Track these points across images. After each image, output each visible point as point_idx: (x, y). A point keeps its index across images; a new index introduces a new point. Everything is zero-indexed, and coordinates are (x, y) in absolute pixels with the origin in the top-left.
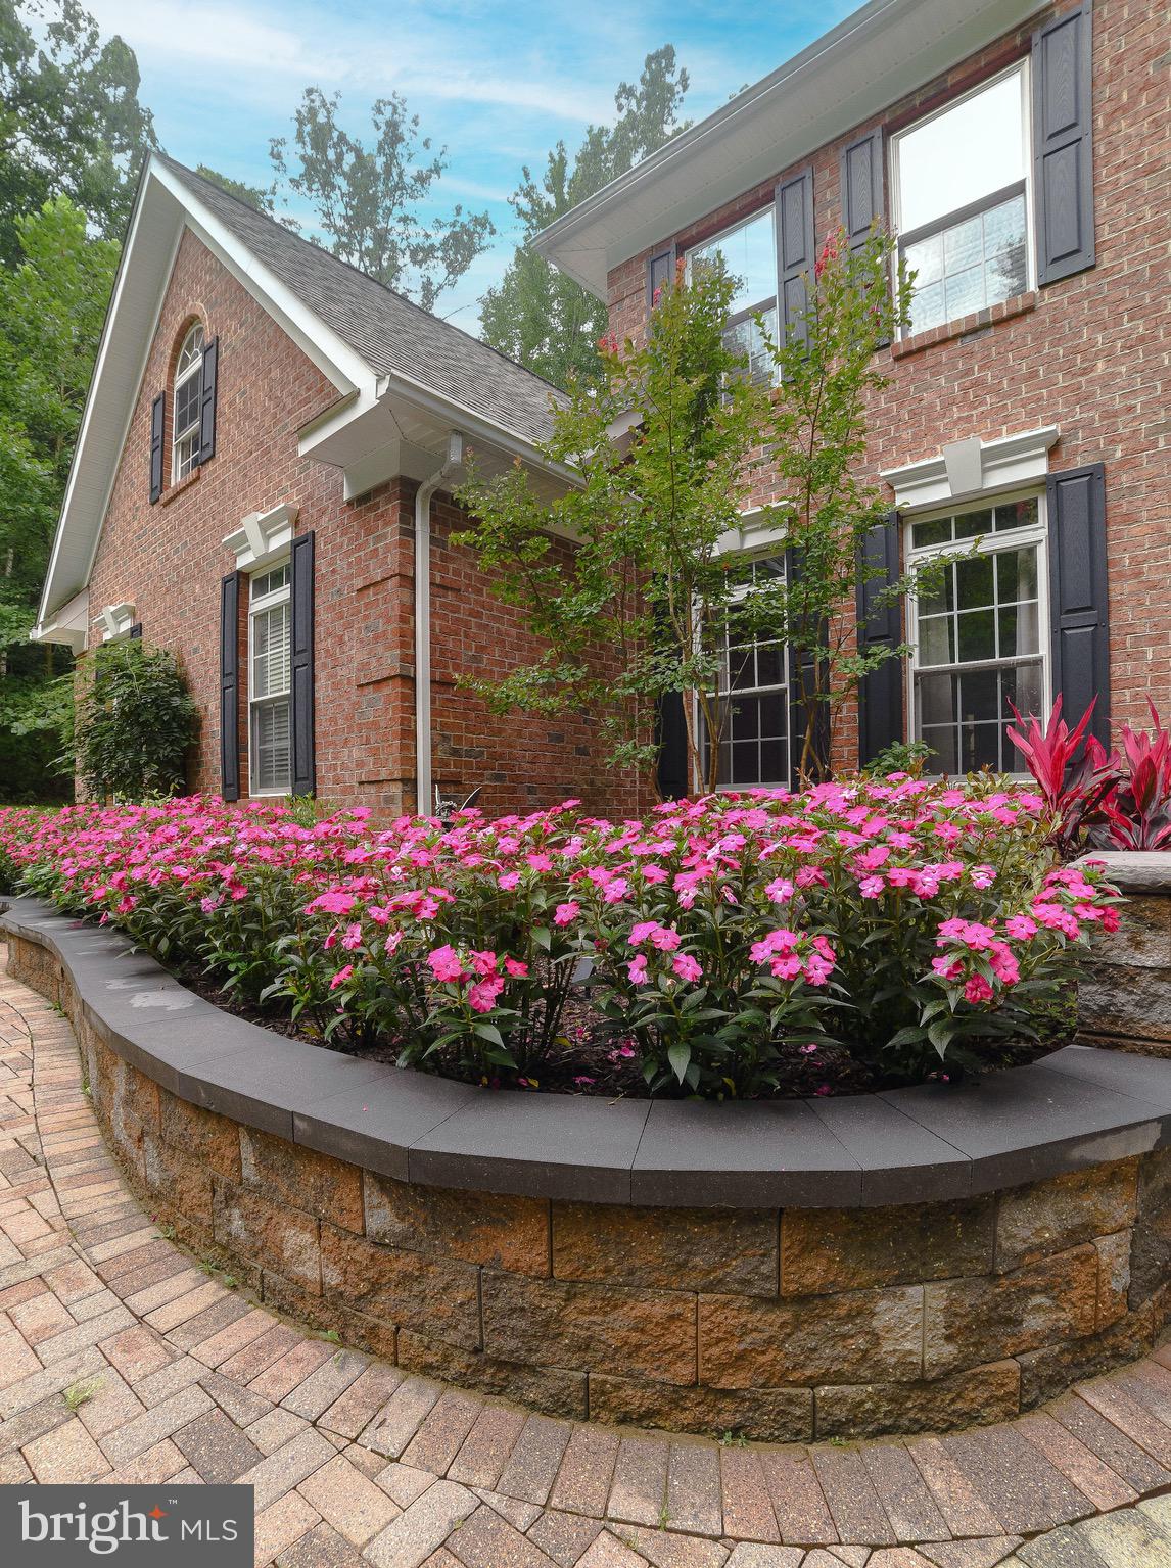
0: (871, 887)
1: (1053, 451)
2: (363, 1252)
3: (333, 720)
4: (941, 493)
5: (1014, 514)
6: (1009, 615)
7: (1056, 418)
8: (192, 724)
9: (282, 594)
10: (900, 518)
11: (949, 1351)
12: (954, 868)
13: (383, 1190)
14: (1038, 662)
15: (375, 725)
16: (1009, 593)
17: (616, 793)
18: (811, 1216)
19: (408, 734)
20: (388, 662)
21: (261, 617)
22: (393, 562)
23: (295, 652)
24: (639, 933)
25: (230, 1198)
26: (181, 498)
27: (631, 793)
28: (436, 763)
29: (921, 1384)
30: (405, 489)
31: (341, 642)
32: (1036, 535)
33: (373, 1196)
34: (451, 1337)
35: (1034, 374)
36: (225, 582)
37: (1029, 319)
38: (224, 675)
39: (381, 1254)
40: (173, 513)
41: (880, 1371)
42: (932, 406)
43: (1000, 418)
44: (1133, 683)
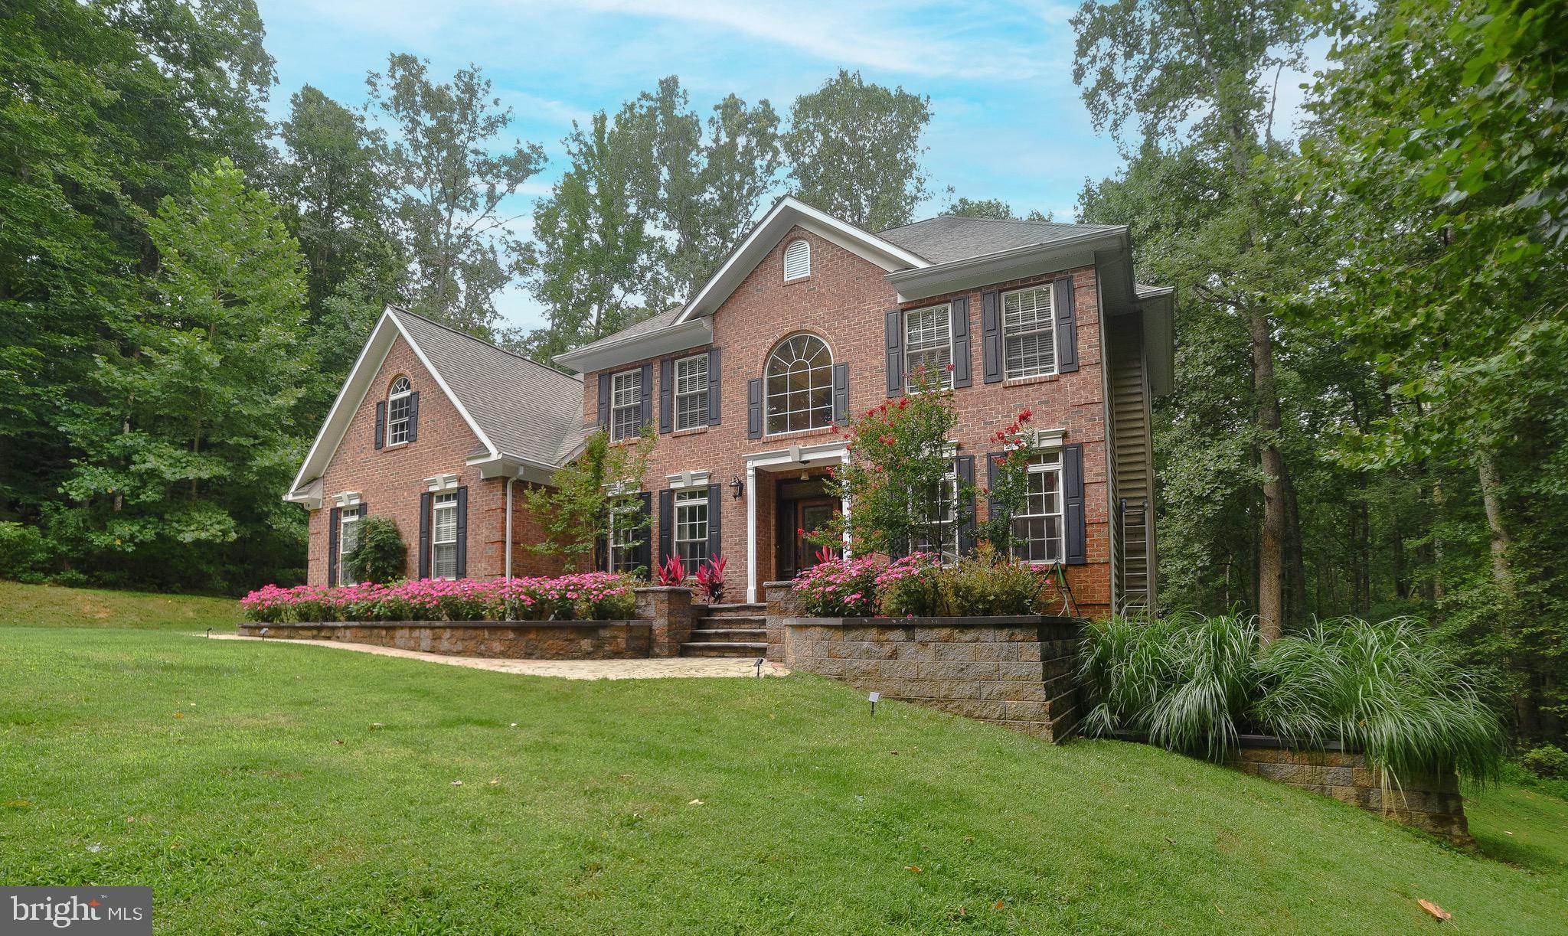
1: (709, 477)
3: (474, 554)
4: (683, 485)
5: (701, 495)
7: (710, 468)
8: (403, 551)
9: (453, 504)
10: (673, 491)
14: (707, 541)
15: (491, 557)
19: (503, 560)
20: (498, 536)
21: (439, 511)
22: (499, 503)
23: (458, 528)
26: (395, 453)
28: (513, 569)
30: (505, 480)
31: (478, 527)
32: (705, 502)
36: (422, 495)
37: (705, 434)
38: (420, 533)
40: (389, 458)
43: (697, 465)
44: (726, 549)
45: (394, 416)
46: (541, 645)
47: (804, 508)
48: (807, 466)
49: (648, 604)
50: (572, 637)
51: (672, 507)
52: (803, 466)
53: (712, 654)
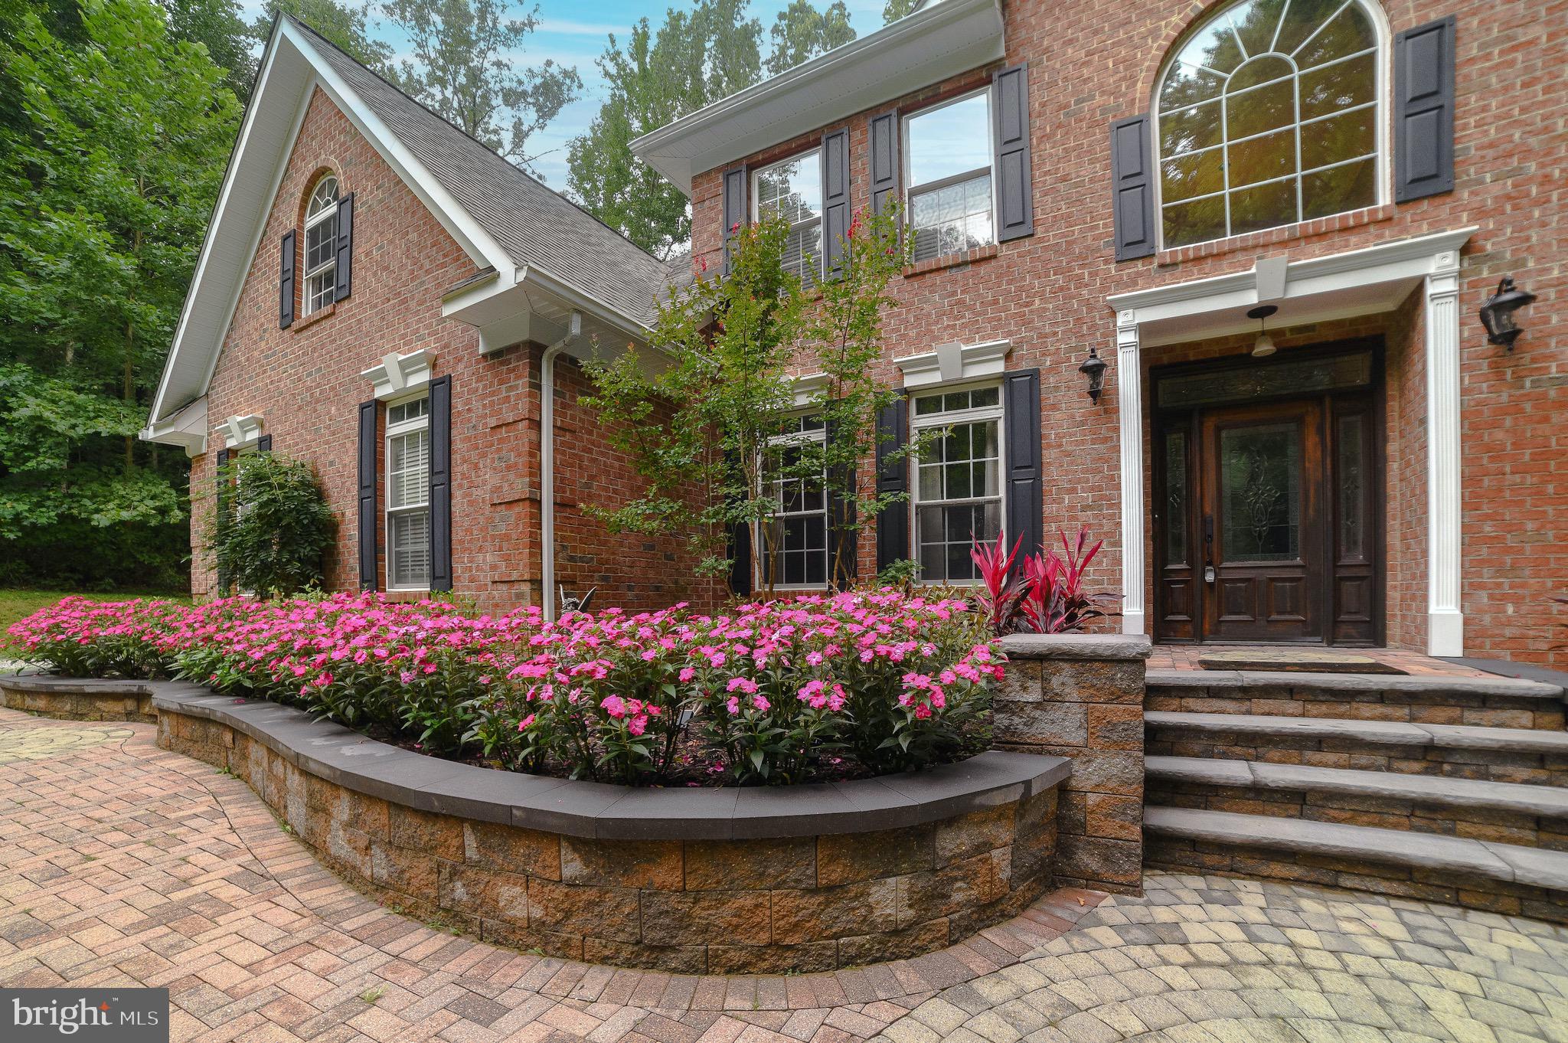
0: (866, 656)
1: (1008, 356)
2: (559, 893)
3: (468, 531)
4: (935, 378)
5: (985, 397)
6: (980, 468)
7: (1009, 334)
9: (421, 422)
10: (906, 391)
11: (911, 913)
12: (912, 645)
13: (575, 850)
14: (998, 502)
15: (506, 537)
16: (980, 452)
17: (696, 590)
18: (834, 840)
19: (536, 545)
20: (520, 487)
21: (397, 440)
22: (523, 408)
23: (432, 472)
24: (733, 685)
25: (454, 874)
26: (315, 328)
27: (706, 590)
28: (558, 567)
29: (896, 932)
30: (534, 351)
31: (476, 467)
32: (995, 412)
33: (567, 853)
34: (621, 937)
35: (996, 302)
36: (363, 407)
37: (993, 263)
38: (362, 487)
39: (573, 890)
40: (305, 340)
41: (873, 926)
42: (929, 315)
43: (975, 330)
44: (1057, 519)
45: (313, 263)
46: (701, 914)
47: (1218, 430)
48: (1272, 323)
49: (1050, 699)
50: (836, 873)
51: (903, 434)
52: (1256, 326)
53: (1277, 869)
